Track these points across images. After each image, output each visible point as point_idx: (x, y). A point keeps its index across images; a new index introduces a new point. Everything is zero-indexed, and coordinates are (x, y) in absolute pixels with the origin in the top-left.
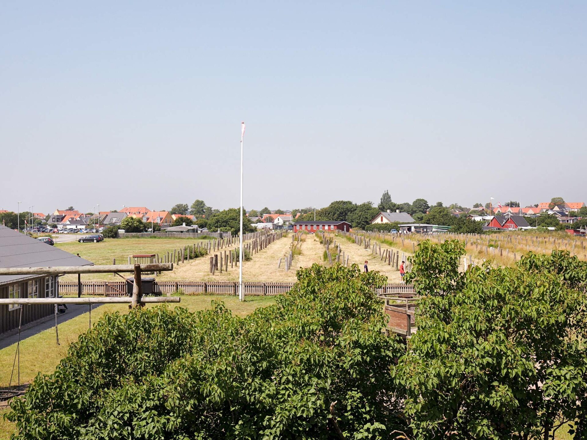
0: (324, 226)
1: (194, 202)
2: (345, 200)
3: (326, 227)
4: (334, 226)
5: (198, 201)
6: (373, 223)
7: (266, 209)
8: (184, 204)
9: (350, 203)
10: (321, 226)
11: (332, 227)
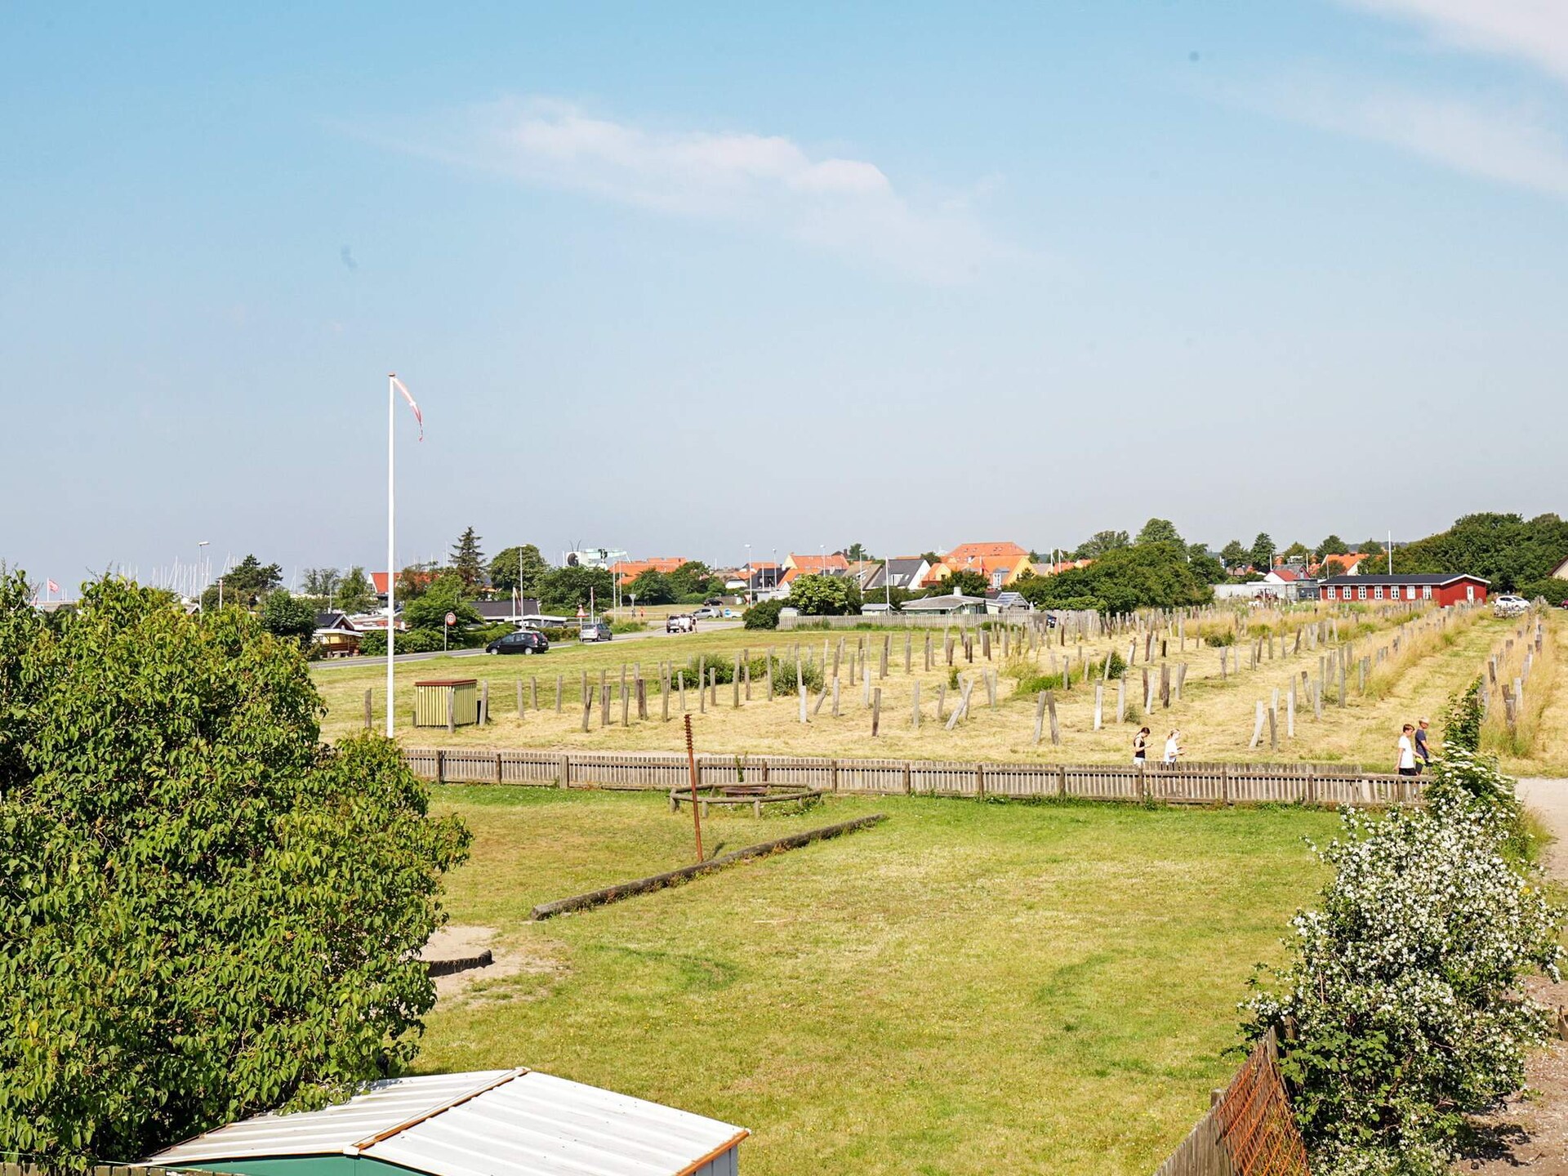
0: (1403, 588)
1: (1144, 525)
2: (1503, 511)
3: (1411, 593)
4: (1433, 587)
5: (1154, 523)
6: (1556, 576)
7: (1333, 540)
8: (1118, 531)
9: (1513, 519)
10: (1395, 589)
11: (1427, 591)
